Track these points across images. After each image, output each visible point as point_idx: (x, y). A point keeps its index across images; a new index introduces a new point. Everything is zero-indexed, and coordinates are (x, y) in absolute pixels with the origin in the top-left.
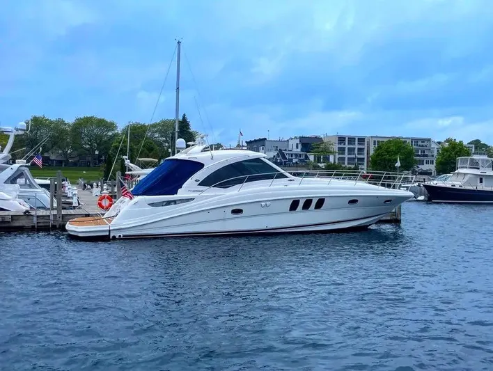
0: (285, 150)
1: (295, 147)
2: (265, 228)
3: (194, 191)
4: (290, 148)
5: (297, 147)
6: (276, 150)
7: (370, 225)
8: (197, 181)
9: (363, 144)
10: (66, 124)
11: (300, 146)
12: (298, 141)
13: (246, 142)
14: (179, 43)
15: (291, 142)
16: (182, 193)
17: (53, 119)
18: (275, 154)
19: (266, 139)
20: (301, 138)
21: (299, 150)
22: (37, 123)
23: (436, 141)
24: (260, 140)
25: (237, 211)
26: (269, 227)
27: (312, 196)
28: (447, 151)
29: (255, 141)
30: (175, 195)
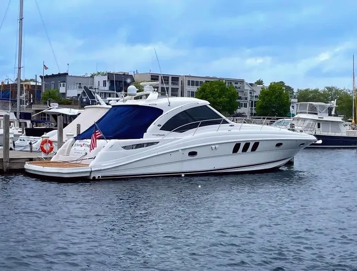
0: (91, 88)
1: (102, 84)
2: (212, 168)
3: (157, 135)
4: (96, 85)
5: (105, 85)
6: (80, 87)
7: (280, 167)
8: (159, 125)
9: (177, 84)
11: (108, 84)
12: (106, 78)
13: (41, 77)
15: (96, 79)
16: (147, 137)
18: (80, 92)
19: (67, 74)
20: (110, 75)
21: (107, 88)
23: (249, 83)
24: (59, 75)
25: (193, 154)
26: (216, 168)
27: (250, 140)
28: (267, 94)
29: (53, 76)
30: (141, 139)
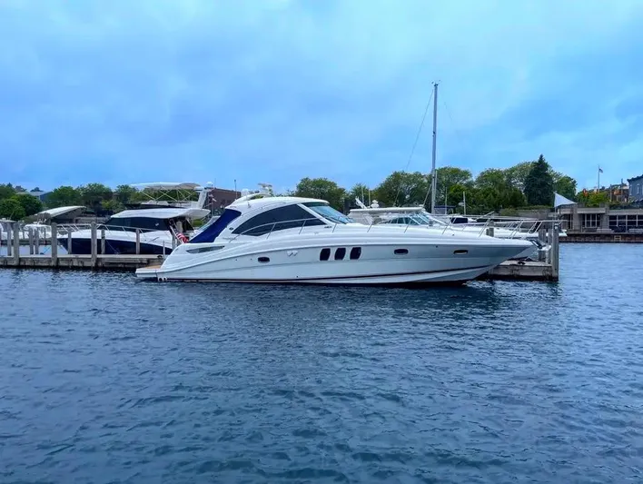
2: (295, 277)
3: (227, 239)
8: (231, 229)
10: (422, 177)
14: (436, 85)
16: (219, 241)
17: (411, 172)
22: (397, 178)
25: (264, 260)
26: (300, 277)
27: (344, 244)
30: (212, 243)
